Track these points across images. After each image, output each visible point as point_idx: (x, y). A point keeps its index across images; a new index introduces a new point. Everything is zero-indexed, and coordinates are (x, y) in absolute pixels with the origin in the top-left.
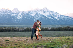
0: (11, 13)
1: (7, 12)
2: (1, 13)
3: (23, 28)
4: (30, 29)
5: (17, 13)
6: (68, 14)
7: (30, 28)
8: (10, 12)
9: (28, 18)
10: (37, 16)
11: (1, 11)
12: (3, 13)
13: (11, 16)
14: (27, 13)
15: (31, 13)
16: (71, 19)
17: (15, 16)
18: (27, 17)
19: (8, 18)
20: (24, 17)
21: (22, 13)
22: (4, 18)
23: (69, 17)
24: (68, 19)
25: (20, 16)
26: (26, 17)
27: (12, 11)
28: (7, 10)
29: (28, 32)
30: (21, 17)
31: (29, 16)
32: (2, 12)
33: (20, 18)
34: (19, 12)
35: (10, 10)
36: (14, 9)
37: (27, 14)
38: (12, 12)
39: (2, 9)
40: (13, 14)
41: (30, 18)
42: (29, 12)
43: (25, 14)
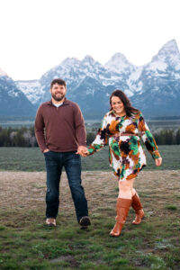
0: (100, 73)
1: (86, 70)
2: (65, 74)
5: (124, 74)
7: (176, 131)
8: (98, 71)
9: (165, 93)
11: (64, 68)
12: (70, 73)
13: (100, 85)
14: (161, 72)
17: (117, 84)
18: (164, 88)
19: (88, 92)
20: (153, 88)
21: (144, 72)
22: (74, 93)
25: (135, 83)
26: (157, 88)
27: (106, 64)
28: (87, 64)
29: (167, 147)
30: (137, 87)
31: (170, 84)
32: (68, 71)
33: (135, 93)
34: (132, 69)
35: (97, 63)
36: (113, 58)
37: (162, 75)
38: (103, 69)
39: (68, 58)
40: (108, 76)
41: (176, 92)
42: (171, 68)
43: (153, 77)
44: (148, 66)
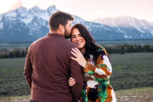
3: (6, 50)
4: (21, 52)
6: (99, 18)
7: (22, 50)
9: (15, 29)
10: (35, 24)
14: (13, 18)
15: (23, 18)
16: (105, 28)
18: (15, 26)
20: (8, 26)
21: (3, 17)
23: (102, 26)
24: (100, 30)
26: (11, 27)
31: (18, 24)
41: (21, 29)
42: (18, 16)
43: (9, 20)
44: (6, 14)
